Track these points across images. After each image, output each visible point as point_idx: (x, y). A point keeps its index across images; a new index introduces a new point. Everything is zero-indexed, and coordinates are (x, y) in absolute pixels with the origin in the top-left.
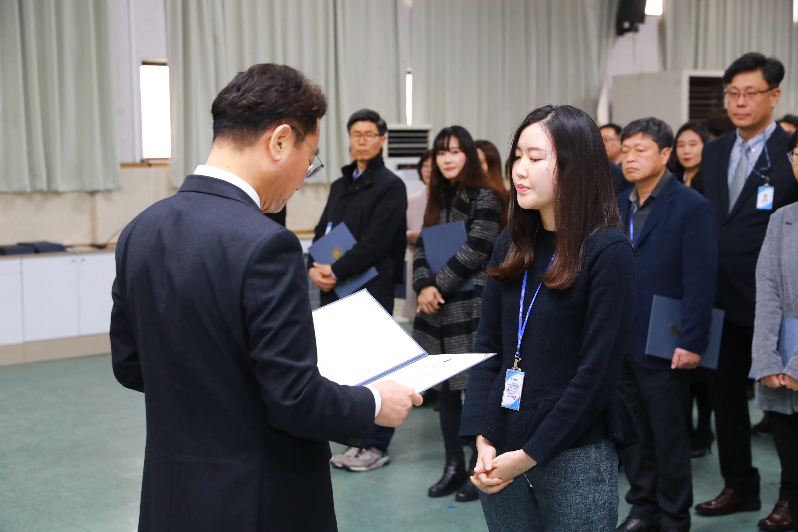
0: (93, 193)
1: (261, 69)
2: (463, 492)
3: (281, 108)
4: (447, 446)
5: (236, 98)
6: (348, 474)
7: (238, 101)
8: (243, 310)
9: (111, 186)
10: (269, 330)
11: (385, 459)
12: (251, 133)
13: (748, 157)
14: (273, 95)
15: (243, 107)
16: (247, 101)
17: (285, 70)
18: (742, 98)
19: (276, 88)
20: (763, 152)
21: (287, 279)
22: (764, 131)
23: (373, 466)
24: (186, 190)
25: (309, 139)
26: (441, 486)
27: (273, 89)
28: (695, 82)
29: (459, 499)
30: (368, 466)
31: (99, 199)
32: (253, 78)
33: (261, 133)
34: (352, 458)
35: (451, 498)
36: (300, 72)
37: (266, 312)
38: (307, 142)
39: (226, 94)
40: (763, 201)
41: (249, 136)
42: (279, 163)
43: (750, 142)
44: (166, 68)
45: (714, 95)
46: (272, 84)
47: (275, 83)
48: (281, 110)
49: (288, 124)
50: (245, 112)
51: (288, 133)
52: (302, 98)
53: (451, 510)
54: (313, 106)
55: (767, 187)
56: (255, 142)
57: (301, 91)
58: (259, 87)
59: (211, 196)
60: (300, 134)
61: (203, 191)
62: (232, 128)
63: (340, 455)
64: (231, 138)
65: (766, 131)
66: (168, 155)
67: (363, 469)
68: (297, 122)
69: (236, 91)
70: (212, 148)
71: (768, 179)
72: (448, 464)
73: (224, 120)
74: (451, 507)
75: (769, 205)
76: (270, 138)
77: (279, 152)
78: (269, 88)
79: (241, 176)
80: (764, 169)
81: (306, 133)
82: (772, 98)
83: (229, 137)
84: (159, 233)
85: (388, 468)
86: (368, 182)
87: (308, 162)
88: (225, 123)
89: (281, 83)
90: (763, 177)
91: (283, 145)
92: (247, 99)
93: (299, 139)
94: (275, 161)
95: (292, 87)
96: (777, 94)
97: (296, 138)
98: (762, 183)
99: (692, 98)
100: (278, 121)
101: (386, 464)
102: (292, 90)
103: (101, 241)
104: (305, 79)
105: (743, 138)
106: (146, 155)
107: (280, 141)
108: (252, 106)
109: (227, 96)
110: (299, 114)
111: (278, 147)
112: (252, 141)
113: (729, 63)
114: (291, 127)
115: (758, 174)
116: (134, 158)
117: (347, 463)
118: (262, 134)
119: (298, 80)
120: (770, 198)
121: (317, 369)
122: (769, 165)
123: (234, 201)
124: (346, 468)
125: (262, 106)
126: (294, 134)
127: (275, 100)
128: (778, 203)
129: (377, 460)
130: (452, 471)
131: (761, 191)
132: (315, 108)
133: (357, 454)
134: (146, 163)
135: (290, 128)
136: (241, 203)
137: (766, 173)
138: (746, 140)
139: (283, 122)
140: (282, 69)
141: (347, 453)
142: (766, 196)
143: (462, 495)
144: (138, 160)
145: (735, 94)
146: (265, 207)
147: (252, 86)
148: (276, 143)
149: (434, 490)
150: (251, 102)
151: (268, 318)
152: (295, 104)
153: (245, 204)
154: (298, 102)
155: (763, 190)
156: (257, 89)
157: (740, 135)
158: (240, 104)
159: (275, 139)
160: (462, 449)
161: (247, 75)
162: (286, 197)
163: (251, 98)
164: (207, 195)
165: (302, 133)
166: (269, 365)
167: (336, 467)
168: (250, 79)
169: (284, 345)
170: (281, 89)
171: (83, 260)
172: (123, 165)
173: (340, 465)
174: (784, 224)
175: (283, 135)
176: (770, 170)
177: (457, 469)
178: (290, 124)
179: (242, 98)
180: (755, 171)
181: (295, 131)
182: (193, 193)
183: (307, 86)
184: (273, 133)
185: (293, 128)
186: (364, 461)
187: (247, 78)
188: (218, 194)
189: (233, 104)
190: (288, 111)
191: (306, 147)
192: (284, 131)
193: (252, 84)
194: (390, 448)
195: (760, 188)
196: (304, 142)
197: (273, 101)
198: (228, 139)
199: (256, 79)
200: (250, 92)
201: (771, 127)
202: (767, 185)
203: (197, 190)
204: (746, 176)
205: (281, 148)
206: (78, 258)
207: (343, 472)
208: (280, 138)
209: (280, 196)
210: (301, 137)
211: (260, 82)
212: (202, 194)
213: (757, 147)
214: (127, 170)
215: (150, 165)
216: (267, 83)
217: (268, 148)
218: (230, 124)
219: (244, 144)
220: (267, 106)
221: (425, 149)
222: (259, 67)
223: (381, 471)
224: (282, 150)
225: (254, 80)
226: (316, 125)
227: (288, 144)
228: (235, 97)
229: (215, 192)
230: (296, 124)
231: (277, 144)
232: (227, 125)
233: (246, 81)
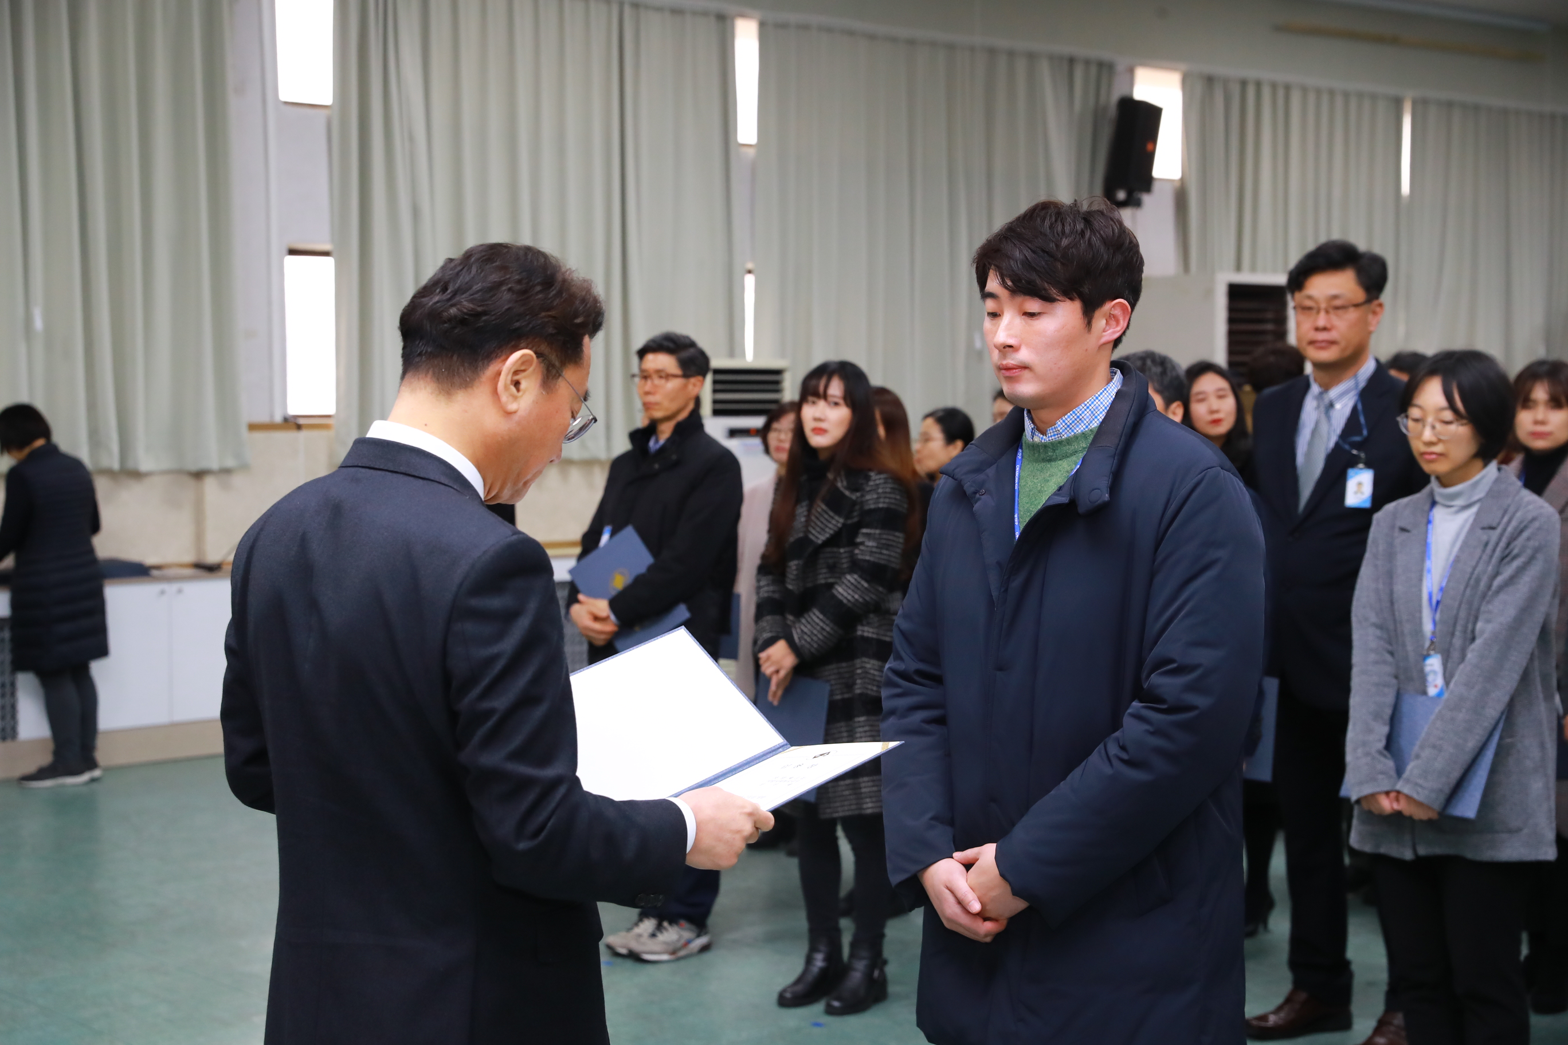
0: (199, 475)
1: (483, 254)
2: (837, 999)
3: (517, 321)
4: (811, 918)
5: (438, 304)
6: (639, 966)
7: (442, 309)
8: (447, 678)
9: (230, 462)
10: (491, 712)
11: (703, 940)
12: (466, 365)
13: (1328, 418)
14: (505, 298)
15: (450, 320)
16: (458, 309)
17: (526, 254)
18: (1322, 314)
19: (510, 286)
20: (1354, 410)
21: (523, 624)
22: (1355, 376)
23: (682, 953)
24: (351, 465)
25: (570, 374)
26: (799, 988)
27: (504, 288)
28: (1236, 292)
29: (830, 1011)
30: (673, 952)
31: (210, 484)
32: (470, 269)
33: (483, 364)
34: (645, 938)
35: (818, 1008)
36: (554, 257)
37: (485, 682)
38: (566, 380)
39: (424, 297)
40: (1356, 493)
41: (461, 369)
42: (516, 418)
43: (1333, 393)
44: (329, 262)
45: (1270, 315)
46: (502, 279)
47: (508, 277)
48: (517, 324)
49: (530, 349)
50: (454, 328)
51: (531, 365)
52: (555, 303)
53: (817, 1030)
54: (576, 317)
55: (1361, 469)
56: (473, 380)
57: (553, 290)
58: (480, 284)
59: (395, 475)
60: (553, 366)
61: (381, 467)
62: (431, 356)
63: (623, 934)
64: (431, 373)
65: (1360, 374)
66: (331, 410)
67: (665, 957)
68: (546, 344)
69: (439, 292)
70: (399, 391)
71: (1363, 455)
72: (813, 949)
73: (419, 343)
74: (817, 1025)
75: (1365, 501)
76: (499, 374)
77: (515, 398)
78: (497, 286)
79: (448, 441)
80: (1357, 439)
81: (563, 364)
82: (1370, 317)
83: (428, 372)
84: (303, 542)
85: (707, 956)
86: (674, 457)
87: (569, 414)
88: (421, 347)
89: (517, 277)
90: (1355, 452)
91: (523, 385)
92: (459, 306)
93: (550, 375)
94: (508, 414)
95: (538, 284)
96: (1378, 309)
97: (545, 372)
98: (1353, 462)
99: (1231, 320)
100: (513, 343)
101: (705, 948)
102: (538, 288)
103: (212, 557)
104: (563, 270)
105: (1321, 385)
106: (293, 410)
107: (516, 378)
108: (466, 319)
109: (424, 300)
110: (551, 330)
111: (513, 389)
112: (468, 380)
113: (1293, 261)
114: (536, 353)
115: (1347, 447)
116: (272, 416)
117: (636, 947)
118: (485, 367)
119: (549, 273)
120: (1367, 489)
121: (577, 781)
122: (1365, 432)
123: (436, 484)
124: (634, 957)
125: (484, 318)
126: (542, 365)
127: (506, 307)
128: (1381, 496)
129: (688, 942)
130: (819, 961)
131: (1352, 477)
132: (578, 321)
133: (654, 931)
134: (293, 424)
135: (534, 356)
136: (447, 487)
137: (1358, 446)
138: (1326, 388)
139: (522, 345)
140: (521, 253)
141: (637, 930)
142: (1360, 484)
143: (836, 1004)
144: (278, 418)
145: (1310, 308)
146: (493, 494)
147: (467, 283)
148: (509, 382)
149: (788, 995)
150: (465, 311)
151: (489, 691)
152: (543, 314)
153: (454, 489)
154: (548, 310)
155: (1356, 474)
156: (477, 287)
157: (1315, 380)
158: (445, 314)
159: (507, 375)
160: (837, 923)
161: (460, 264)
162: (529, 477)
163: (466, 304)
164: (387, 473)
165: (557, 364)
166: (493, 775)
167: (617, 955)
168: (465, 270)
169: (517, 742)
170: (518, 287)
171: (180, 591)
172: (253, 427)
173: (623, 951)
174: (1397, 530)
175: (523, 368)
176: (1366, 440)
177: (828, 959)
178: (534, 349)
179: (450, 303)
180: (1341, 442)
181: (543, 360)
182: (363, 470)
183: (564, 281)
184: (504, 364)
185: (539, 355)
186: (666, 943)
187: (459, 268)
188: (407, 473)
189: (434, 315)
190: (531, 326)
191: (563, 388)
192: (525, 361)
193: (467, 279)
194: (712, 920)
195: (1351, 472)
196: (560, 379)
197: (504, 309)
198: (426, 375)
199: (474, 270)
200: (463, 294)
201: (1367, 368)
202: (1361, 466)
203: (372, 466)
204: (1327, 449)
205: (518, 390)
206: (171, 588)
207: (629, 964)
208: (516, 372)
209: (518, 475)
210: (554, 372)
211: (482, 275)
212: (379, 472)
213: (1344, 402)
214: (259, 436)
215: (299, 427)
216: (494, 277)
217: (495, 392)
218: (429, 350)
219: (453, 384)
220: (493, 318)
221: (776, 402)
222: (481, 249)
223: (694, 961)
224: (520, 394)
225: (471, 272)
226: (582, 351)
227: (531, 384)
228: (438, 302)
229: (402, 469)
230: (544, 348)
231: (511, 384)
232: (424, 352)
233: (458, 274)
